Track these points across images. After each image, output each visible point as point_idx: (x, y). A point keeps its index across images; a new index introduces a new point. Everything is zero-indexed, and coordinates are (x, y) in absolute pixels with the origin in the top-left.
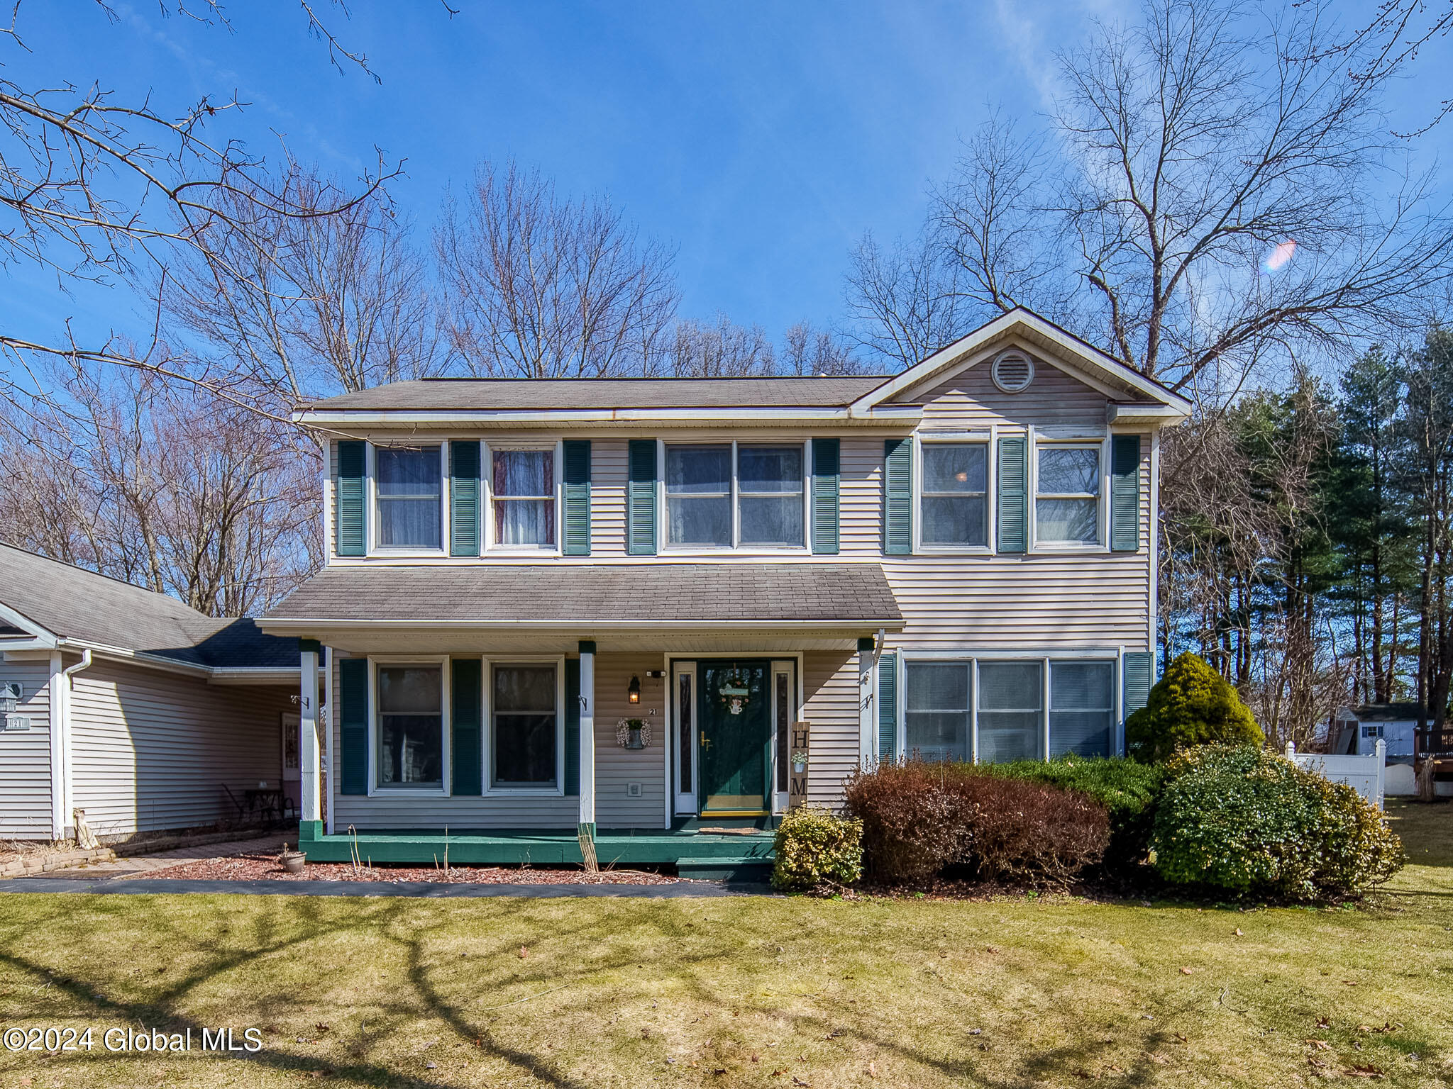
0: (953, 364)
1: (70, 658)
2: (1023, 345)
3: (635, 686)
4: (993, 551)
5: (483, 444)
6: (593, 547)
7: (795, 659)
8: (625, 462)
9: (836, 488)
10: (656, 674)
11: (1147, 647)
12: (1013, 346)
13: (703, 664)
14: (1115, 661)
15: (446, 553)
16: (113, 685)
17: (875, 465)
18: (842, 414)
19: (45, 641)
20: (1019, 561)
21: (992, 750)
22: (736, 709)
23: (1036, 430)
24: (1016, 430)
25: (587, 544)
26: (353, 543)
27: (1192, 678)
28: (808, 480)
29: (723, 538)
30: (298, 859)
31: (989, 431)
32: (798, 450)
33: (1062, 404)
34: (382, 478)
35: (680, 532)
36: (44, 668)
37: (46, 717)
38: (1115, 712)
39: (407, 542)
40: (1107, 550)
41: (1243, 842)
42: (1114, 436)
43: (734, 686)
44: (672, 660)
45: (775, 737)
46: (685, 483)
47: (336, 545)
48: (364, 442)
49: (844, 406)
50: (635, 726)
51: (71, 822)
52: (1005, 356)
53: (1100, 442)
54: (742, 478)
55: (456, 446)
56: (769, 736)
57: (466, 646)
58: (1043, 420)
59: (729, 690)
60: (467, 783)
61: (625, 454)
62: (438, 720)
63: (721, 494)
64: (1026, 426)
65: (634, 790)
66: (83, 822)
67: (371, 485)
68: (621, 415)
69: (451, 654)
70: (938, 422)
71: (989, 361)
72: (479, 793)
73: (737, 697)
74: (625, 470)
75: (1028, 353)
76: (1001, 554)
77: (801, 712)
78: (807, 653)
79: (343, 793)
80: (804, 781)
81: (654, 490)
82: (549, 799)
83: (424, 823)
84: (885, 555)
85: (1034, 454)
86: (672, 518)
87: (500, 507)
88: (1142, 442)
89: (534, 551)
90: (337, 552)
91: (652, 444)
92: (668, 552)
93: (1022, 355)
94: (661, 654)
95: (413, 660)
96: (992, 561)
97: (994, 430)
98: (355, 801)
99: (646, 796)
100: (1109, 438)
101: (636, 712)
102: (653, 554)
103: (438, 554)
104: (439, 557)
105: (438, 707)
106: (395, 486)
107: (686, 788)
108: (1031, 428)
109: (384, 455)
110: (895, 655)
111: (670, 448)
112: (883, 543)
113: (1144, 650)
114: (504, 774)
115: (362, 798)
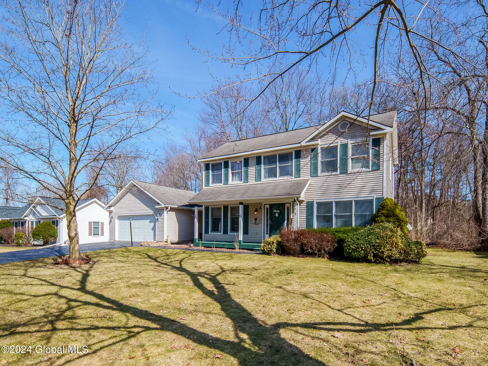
0: (328, 127)
1: (167, 208)
2: (347, 119)
3: (256, 211)
4: (339, 173)
5: (229, 161)
6: (249, 181)
7: (290, 203)
8: (255, 161)
9: (300, 162)
10: (260, 208)
11: (383, 196)
12: (344, 120)
13: (270, 205)
14: (374, 200)
15: (223, 184)
16: (174, 213)
17: (309, 155)
18: (299, 145)
19: (163, 206)
20: (346, 175)
21: (339, 224)
22: (277, 215)
23: (350, 141)
24: (344, 141)
25: (248, 180)
26: (207, 184)
27: (385, 205)
28: (293, 160)
29: (275, 176)
30: (192, 245)
31: (338, 143)
32: (291, 154)
33: (358, 133)
34: (213, 170)
35: (267, 175)
36: (163, 210)
37: (163, 219)
38: (373, 214)
39: (217, 183)
40: (371, 170)
41: (355, 247)
42: (373, 139)
43: (276, 210)
44: (264, 204)
45: (286, 222)
46: (268, 164)
47: (205, 184)
48: (209, 164)
49: (300, 143)
50: (256, 219)
51: (166, 238)
52: (342, 123)
53: (369, 141)
54: (279, 161)
55: (225, 162)
56: (284, 221)
57: (226, 203)
58: (352, 138)
59: (275, 211)
60: (225, 232)
61: (255, 160)
62: (221, 218)
63: (275, 166)
64: (348, 140)
65: (256, 233)
66: (168, 238)
67: (211, 171)
68: (253, 152)
69: (223, 205)
70: (325, 142)
71: (338, 125)
72: (228, 234)
73: (277, 212)
74: (255, 163)
75: (348, 121)
76: (341, 173)
77: (291, 215)
79: (205, 233)
81: (261, 167)
83: (218, 240)
84: (311, 177)
85: (350, 146)
86: (265, 172)
87: (233, 174)
88: (381, 139)
89: (239, 182)
90: (205, 186)
91: (260, 157)
92: (263, 180)
93: (346, 122)
94: (262, 203)
95: (217, 206)
96: (339, 176)
97: (339, 142)
99: (259, 235)
100: (371, 140)
101: (256, 216)
102: (260, 181)
103: (221, 184)
104: (221, 185)
105: (221, 216)
106: (215, 171)
107: (267, 233)
108: (349, 140)
109: (213, 165)
110: (313, 201)
111: (264, 157)
112: (311, 174)
113: (382, 197)
115: (208, 235)
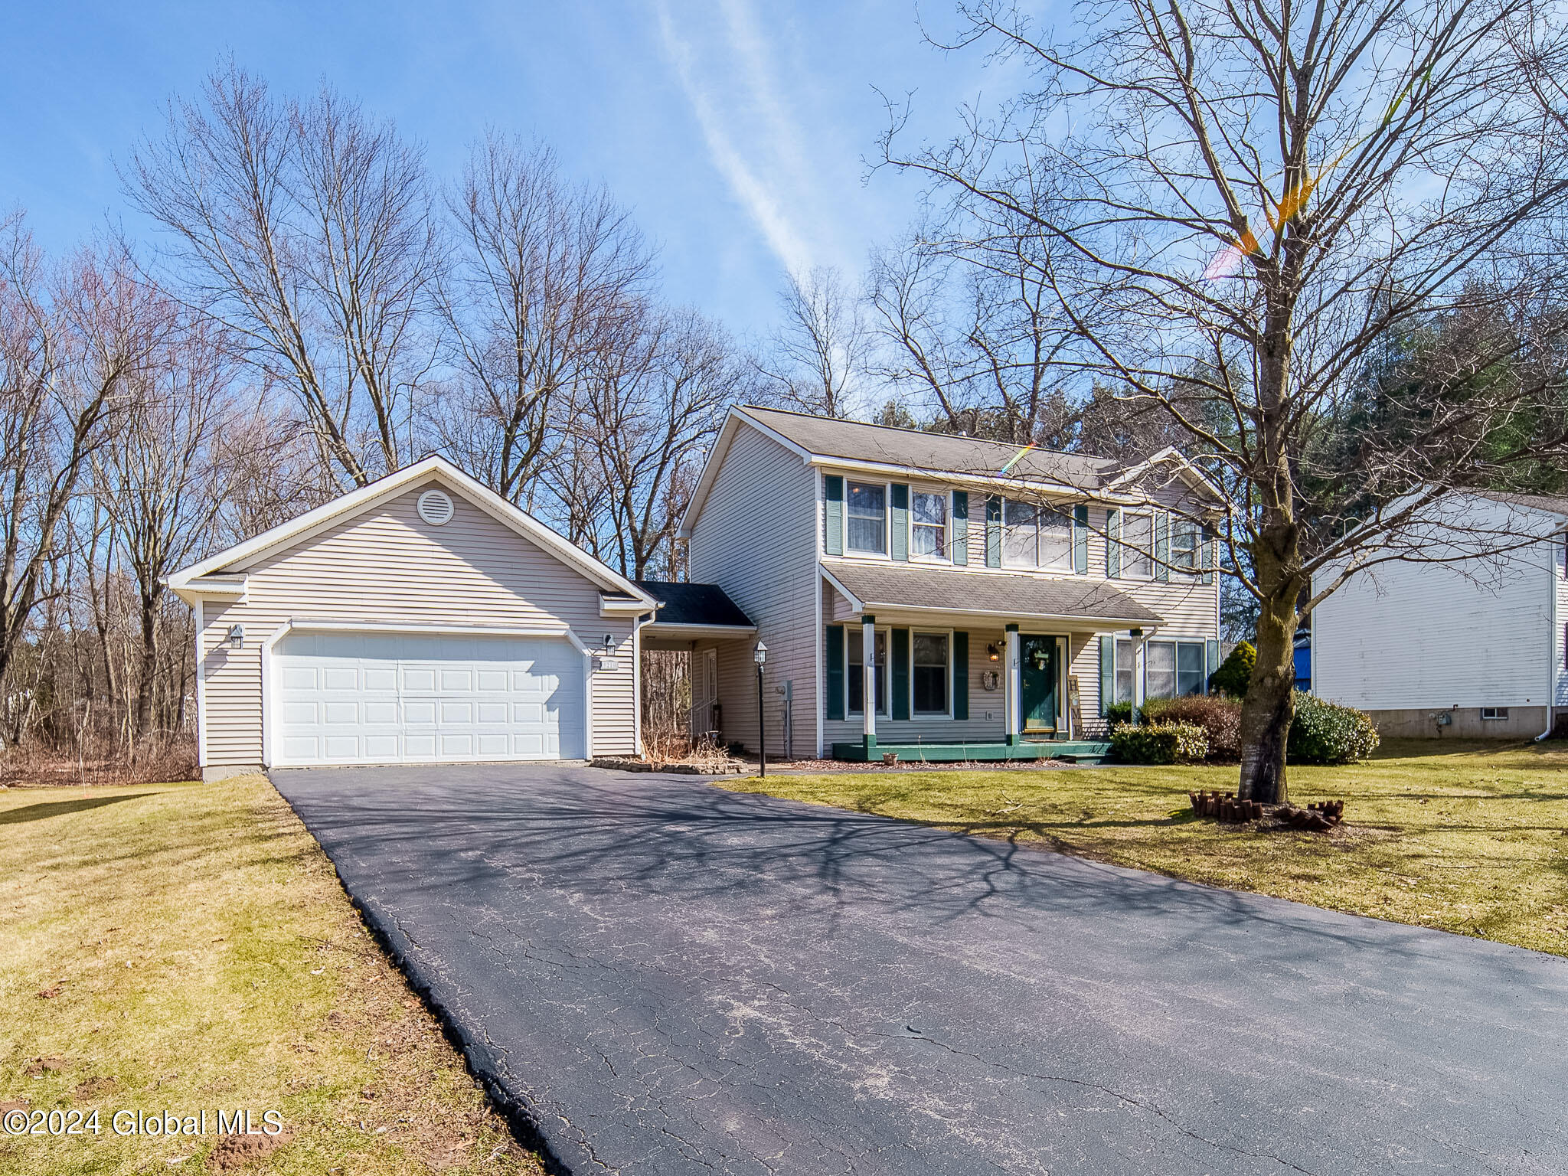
3: (993, 651)
4: (1153, 578)
5: (910, 487)
6: (969, 561)
7: (1066, 637)
8: (984, 508)
9: (1086, 535)
11: (1215, 637)
14: (1203, 644)
15: (890, 558)
17: (1103, 524)
19: (646, 604)
20: (1164, 585)
22: (1042, 666)
25: (966, 558)
26: (836, 547)
28: (1073, 528)
31: (1152, 510)
34: (852, 503)
36: (628, 624)
37: (629, 660)
38: (1203, 673)
39: (864, 548)
40: (1200, 582)
43: (1043, 652)
45: (1057, 684)
47: (825, 547)
48: (842, 478)
50: (994, 675)
55: (895, 488)
56: (1061, 683)
61: (983, 502)
62: (882, 669)
65: (989, 716)
67: (845, 506)
72: (907, 718)
73: (1042, 659)
74: (984, 513)
77: (1070, 669)
78: (1073, 634)
79: (829, 718)
80: (1079, 710)
81: (1000, 527)
82: (946, 722)
84: (1108, 578)
85: (1170, 525)
89: (936, 560)
90: (826, 552)
91: (998, 498)
92: (1005, 566)
96: (1153, 584)
97: (1155, 510)
98: (836, 724)
99: (994, 720)
102: (999, 567)
103: (881, 557)
104: (886, 560)
105: (883, 661)
106: (858, 509)
109: (852, 487)
110: (1113, 637)
111: (1005, 500)
112: (1107, 570)
113: (1214, 639)
114: (921, 707)
115: (841, 722)
